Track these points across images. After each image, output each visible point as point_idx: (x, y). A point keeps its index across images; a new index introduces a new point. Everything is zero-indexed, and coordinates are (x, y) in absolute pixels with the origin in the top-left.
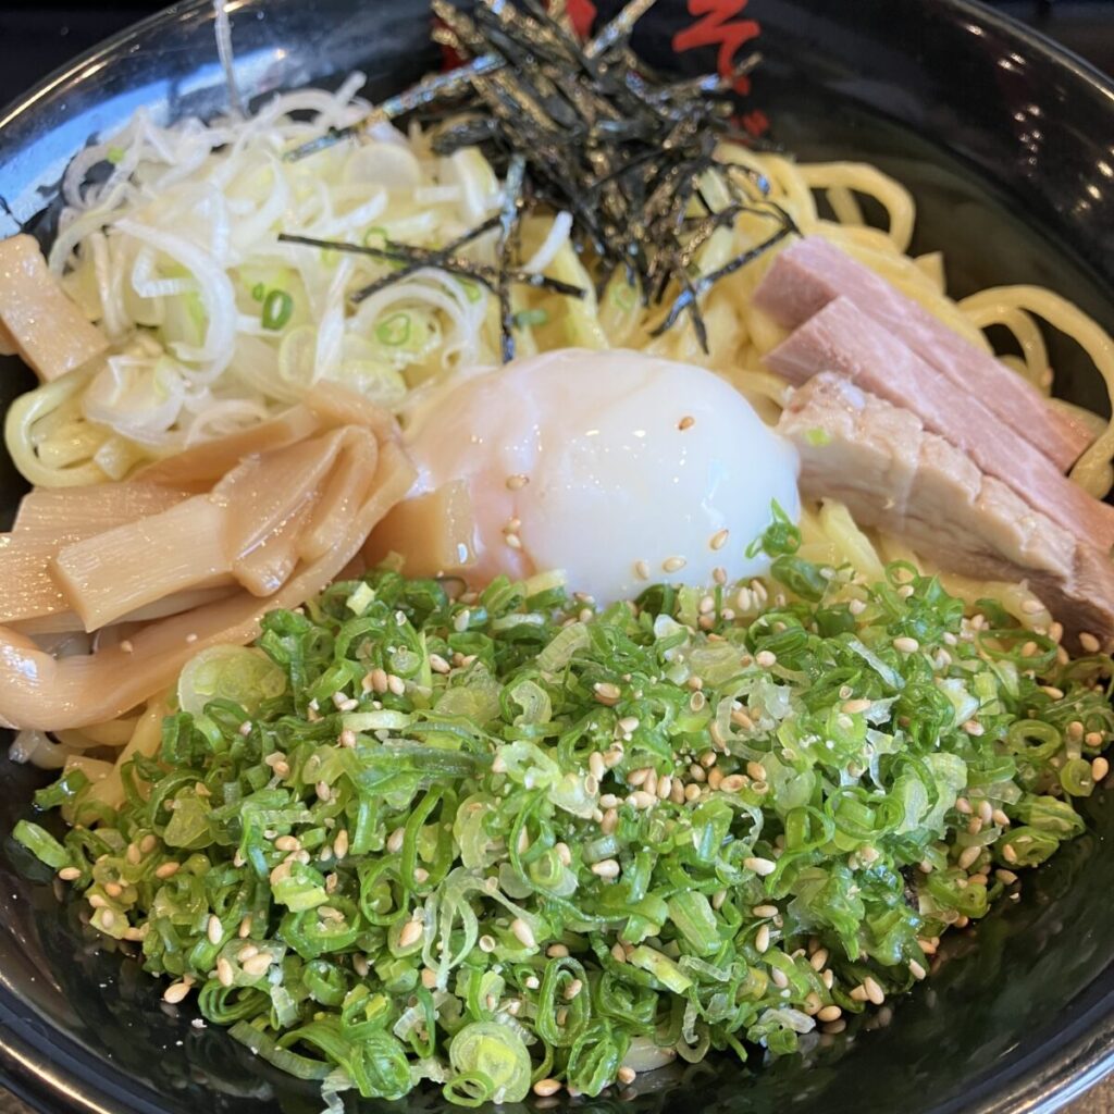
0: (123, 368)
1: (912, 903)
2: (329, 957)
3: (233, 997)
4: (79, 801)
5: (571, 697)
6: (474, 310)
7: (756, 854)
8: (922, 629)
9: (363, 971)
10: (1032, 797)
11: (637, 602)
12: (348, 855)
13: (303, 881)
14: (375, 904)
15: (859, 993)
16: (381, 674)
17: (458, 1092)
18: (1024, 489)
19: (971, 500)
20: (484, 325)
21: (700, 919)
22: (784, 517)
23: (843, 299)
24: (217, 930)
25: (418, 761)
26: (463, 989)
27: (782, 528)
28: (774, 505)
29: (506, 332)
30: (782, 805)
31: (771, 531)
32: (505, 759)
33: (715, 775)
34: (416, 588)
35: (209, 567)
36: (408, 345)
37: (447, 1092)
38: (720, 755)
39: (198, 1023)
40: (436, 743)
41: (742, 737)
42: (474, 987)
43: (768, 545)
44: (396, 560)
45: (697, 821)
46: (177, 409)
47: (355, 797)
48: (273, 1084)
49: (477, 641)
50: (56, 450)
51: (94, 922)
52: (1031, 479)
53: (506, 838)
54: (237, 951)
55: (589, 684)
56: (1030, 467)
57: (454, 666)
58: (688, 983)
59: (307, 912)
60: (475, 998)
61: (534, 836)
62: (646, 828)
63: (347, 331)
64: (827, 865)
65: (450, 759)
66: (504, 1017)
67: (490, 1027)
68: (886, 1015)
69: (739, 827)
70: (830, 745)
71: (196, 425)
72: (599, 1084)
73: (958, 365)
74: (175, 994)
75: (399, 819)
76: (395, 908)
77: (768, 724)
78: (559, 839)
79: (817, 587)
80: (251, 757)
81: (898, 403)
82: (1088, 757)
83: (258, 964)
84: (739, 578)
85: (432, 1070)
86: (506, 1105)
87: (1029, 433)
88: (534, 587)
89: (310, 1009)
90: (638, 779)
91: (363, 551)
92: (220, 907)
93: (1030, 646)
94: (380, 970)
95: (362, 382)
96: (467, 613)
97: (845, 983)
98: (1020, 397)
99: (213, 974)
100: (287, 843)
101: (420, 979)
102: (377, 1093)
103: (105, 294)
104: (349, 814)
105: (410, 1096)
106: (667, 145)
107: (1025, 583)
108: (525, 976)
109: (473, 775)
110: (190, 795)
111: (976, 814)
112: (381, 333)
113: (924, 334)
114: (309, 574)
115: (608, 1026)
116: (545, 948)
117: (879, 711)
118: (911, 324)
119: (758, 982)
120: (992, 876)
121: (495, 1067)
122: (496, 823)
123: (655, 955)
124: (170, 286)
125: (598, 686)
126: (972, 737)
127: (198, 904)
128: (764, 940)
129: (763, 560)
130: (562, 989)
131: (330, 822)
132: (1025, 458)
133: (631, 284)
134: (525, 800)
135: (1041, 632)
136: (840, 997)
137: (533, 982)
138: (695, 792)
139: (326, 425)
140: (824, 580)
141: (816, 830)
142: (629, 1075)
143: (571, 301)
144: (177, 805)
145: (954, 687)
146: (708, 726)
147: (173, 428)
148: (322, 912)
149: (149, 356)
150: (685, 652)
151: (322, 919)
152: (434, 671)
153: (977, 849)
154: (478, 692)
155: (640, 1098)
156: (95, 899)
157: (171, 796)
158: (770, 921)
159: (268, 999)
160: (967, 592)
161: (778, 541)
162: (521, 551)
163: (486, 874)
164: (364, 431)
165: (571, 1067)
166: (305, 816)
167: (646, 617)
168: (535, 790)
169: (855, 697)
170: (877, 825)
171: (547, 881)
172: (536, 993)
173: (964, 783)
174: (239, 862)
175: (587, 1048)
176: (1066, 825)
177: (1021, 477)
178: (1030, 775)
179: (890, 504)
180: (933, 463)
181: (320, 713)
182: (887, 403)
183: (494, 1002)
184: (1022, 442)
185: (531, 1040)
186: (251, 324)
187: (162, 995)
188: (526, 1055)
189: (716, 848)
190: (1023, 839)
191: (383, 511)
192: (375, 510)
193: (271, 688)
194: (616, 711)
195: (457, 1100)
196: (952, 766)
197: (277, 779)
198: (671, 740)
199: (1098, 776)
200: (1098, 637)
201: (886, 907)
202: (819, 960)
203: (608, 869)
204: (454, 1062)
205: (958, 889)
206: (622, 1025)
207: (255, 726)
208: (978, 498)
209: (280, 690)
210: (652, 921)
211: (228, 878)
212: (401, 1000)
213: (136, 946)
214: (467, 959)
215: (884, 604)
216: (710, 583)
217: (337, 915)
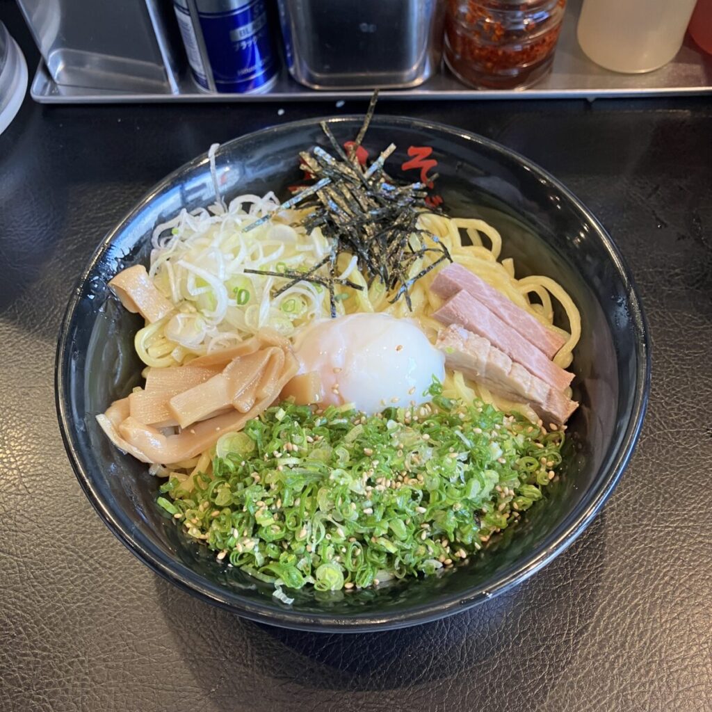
0: (182, 319)
1: (478, 524)
2: (274, 542)
3: (241, 557)
4: (176, 490)
5: (357, 452)
6: (320, 296)
7: (420, 506)
8: (484, 425)
9: (286, 547)
10: (526, 485)
11: (382, 413)
12: (281, 507)
13: (266, 516)
14: (291, 523)
15: (457, 554)
16: (290, 444)
17: (320, 587)
18: (530, 368)
19: (507, 374)
20: (324, 301)
21: (400, 528)
22: (437, 380)
23: (463, 291)
24: (236, 533)
25: (305, 476)
26: (320, 552)
27: (436, 385)
28: (433, 376)
29: (332, 304)
30: (429, 489)
31: (432, 386)
32: (334, 475)
33: (406, 479)
34: (300, 410)
35: (225, 403)
36: (295, 311)
37: (315, 587)
38: (408, 472)
39: (230, 565)
40: (311, 469)
41: (415, 466)
42: (324, 552)
43: (431, 391)
44: (292, 398)
45: (399, 495)
46: (204, 335)
47: (283, 487)
48: (257, 584)
49: (323, 430)
50: (155, 351)
51: (189, 532)
52: (534, 363)
53: (334, 501)
54: (242, 541)
55: (362, 448)
56: (535, 357)
57: (315, 440)
58: (396, 550)
59: (268, 527)
60: (324, 555)
61: (343, 500)
62: (382, 497)
63: (271, 306)
64: (445, 510)
65: (315, 475)
66: (334, 562)
67: (329, 565)
68: (467, 561)
69: (414, 497)
70: (443, 469)
71: (213, 342)
72: (367, 584)
73: (509, 315)
74: (221, 556)
75: (298, 495)
76: (297, 525)
77: (424, 461)
78: (352, 501)
79: (449, 407)
80: (245, 474)
81: (482, 335)
82: (548, 471)
83: (251, 545)
84: (421, 403)
85: (310, 579)
86: (335, 591)
87: (537, 343)
88: (344, 409)
89: (268, 560)
90: (379, 481)
91: (280, 395)
92: (237, 526)
93: (531, 428)
94: (293, 546)
95: (277, 326)
96: (319, 420)
97: (454, 551)
98: (536, 327)
99: (235, 549)
100: (261, 503)
101: (306, 549)
102: (292, 586)
103: (173, 288)
104: (282, 494)
105: (303, 589)
106: (396, 223)
107: (528, 404)
108: (341, 548)
109: (323, 480)
110: (223, 487)
111: (503, 491)
112: (284, 307)
113: (497, 302)
114: (261, 404)
115: (370, 565)
116: (348, 539)
117: (464, 456)
118: (491, 299)
119: (422, 550)
120: (511, 514)
121: (331, 578)
122: (331, 496)
123: (385, 540)
124: (202, 290)
125: (365, 449)
126: (502, 464)
127: (229, 525)
128: (424, 536)
129: (430, 397)
130: (354, 552)
131: (275, 496)
132: (533, 354)
133: (382, 283)
134: (341, 488)
135: (534, 423)
136: (452, 556)
137: (344, 550)
138: (399, 484)
139: (265, 346)
140: (452, 404)
141: (440, 498)
142: (377, 582)
143: (358, 291)
144: (219, 491)
145: (495, 445)
146: (404, 462)
147: (202, 343)
148: (273, 526)
149: (191, 313)
150: (399, 434)
151: (272, 529)
152: (308, 442)
153: (504, 504)
154: (324, 451)
155: (380, 590)
156: (188, 525)
157: (216, 487)
158: (426, 529)
159: (254, 557)
160: (508, 407)
161: (434, 389)
162: (339, 395)
163: (328, 513)
164: (279, 349)
165: (357, 578)
166: (266, 494)
167: (385, 419)
168: (344, 485)
169: (455, 451)
170: (461, 496)
171: (348, 515)
172: (345, 554)
173: (498, 481)
174: (244, 510)
175: (362, 572)
176: (536, 496)
177: (530, 363)
178: (525, 477)
179: (478, 374)
180: (492, 360)
181: (269, 458)
182: (477, 335)
183: (331, 556)
184: (533, 347)
185: (344, 570)
186: (233, 302)
187: (216, 556)
188: (342, 574)
189: (405, 503)
190: (519, 501)
191: (288, 381)
192: (284, 380)
193: (249, 448)
194: (371, 458)
195: (319, 589)
196: (494, 475)
197: (256, 481)
198: (391, 467)
199: (551, 478)
200: (557, 425)
201: (466, 524)
202: (445, 543)
203: (369, 511)
204: (318, 576)
205: (496, 518)
206: (374, 564)
207: (246, 462)
208: (510, 373)
209: (253, 449)
210: (384, 528)
211: (240, 516)
212: (299, 557)
213: (204, 541)
214: (322, 542)
215: (471, 415)
216: (410, 406)
217: (278, 528)
